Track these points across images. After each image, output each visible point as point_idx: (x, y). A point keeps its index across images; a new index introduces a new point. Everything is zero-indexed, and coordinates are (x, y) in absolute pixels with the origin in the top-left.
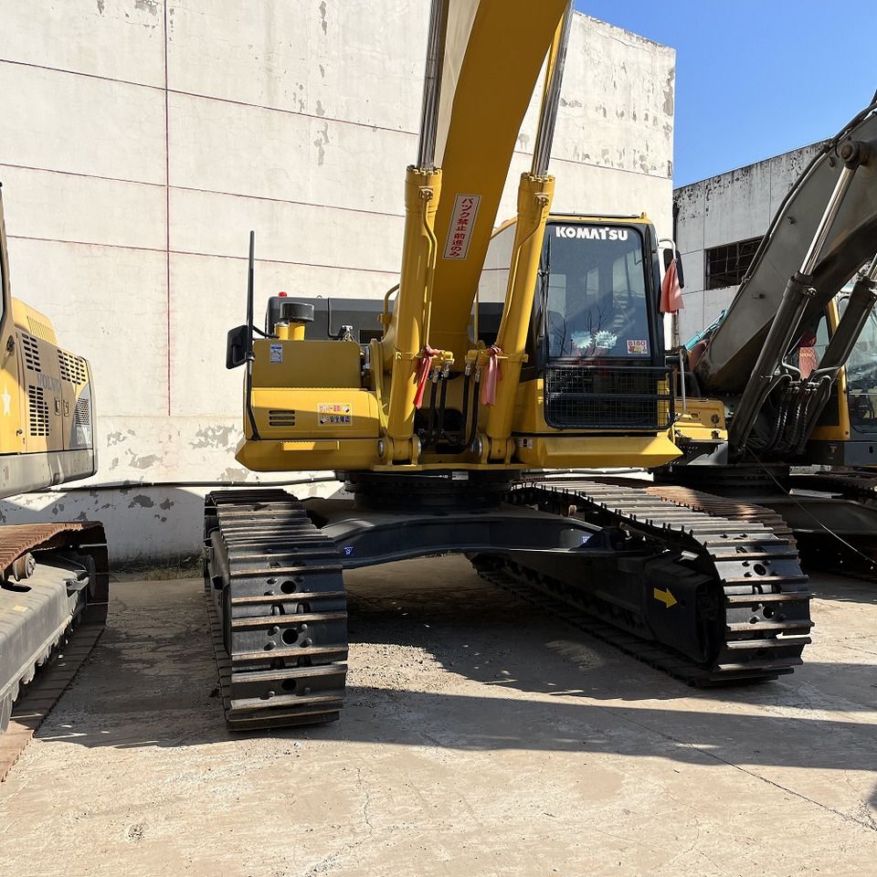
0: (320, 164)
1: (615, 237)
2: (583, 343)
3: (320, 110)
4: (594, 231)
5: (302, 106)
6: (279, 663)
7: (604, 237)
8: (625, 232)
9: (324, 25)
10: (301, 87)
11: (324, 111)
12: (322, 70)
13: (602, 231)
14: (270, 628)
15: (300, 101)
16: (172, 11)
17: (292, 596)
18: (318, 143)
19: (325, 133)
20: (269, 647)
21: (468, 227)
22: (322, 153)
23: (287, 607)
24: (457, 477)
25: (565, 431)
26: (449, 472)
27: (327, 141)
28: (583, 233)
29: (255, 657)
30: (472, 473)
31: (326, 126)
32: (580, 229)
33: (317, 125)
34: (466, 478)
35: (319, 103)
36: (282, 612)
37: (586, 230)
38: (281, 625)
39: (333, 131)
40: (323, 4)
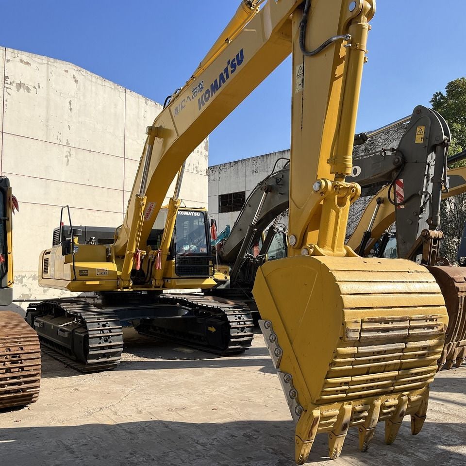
0: (67, 165)
1: (196, 215)
3: (68, 143)
5: (60, 141)
6: (103, 348)
7: (193, 215)
8: (199, 213)
9: (71, 109)
10: (60, 134)
11: (69, 144)
12: (69, 127)
14: (100, 338)
15: (60, 139)
16: (6, 100)
17: (106, 328)
18: (66, 157)
19: (69, 153)
20: (100, 343)
21: (151, 211)
22: (68, 161)
23: (105, 331)
24: (143, 293)
25: (182, 277)
26: (141, 291)
27: (70, 156)
28: (186, 213)
29: (96, 346)
30: (148, 291)
31: (70, 149)
32: (185, 212)
33: (66, 149)
34: (146, 293)
35: (67, 140)
36: (103, 333)
38: (103, 336)
39: (73, 152)
40: (71, 101)
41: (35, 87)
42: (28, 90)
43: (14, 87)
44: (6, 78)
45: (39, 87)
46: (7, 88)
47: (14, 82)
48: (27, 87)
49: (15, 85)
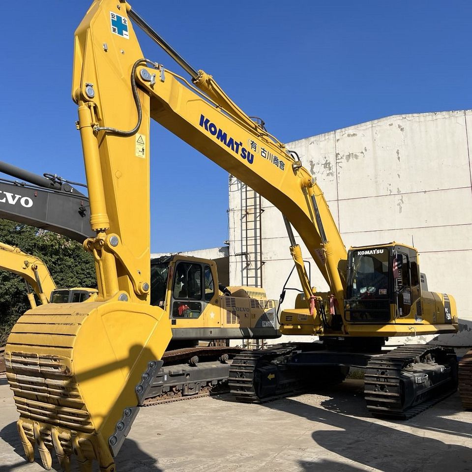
0: (400, 212)
1: (379, 252)
3: (399, 191)
4: (371, 251)
5: (391, 191)
7: (374, 253)
8: (383, 250)
9: (399, 158)
10: (390, 185)
12: (399, 176)
13: (374, 251)
15: (390, 190)
16: (339, 173)
18: (399, 204)
19: (402, 200)
22: (401, 208)
24: (340, 339)
25: (356, 323)
27: (403, 202)
28: (367, 253)
30: (345, 337)
31: (402, 197)
32: (366, 251)
33: (399, 197)
34: (343, 339)
35: (398, 189)
37: (368, 251)
39: (405, 198)
40: (398, 150)
41: (362, 153)
42: (356, 157)
43: (344, 160)
44: (337, 155)
45: (366, 150)
46: (339, 163)
47: (343, 156)
48: (356, 155)
49: (344, 158)
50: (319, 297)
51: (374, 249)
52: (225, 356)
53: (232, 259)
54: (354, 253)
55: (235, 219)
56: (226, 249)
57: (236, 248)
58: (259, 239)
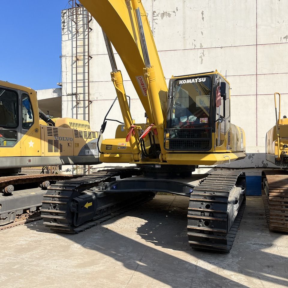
0: (202, 63)
1: (201, 81)
2: (184, 120)
3: (201, 46)
4: (193, 80)
6: (51, 213)
7: (196, 81)
8: (205, 78)
9: (203, 18)
10: (195, 40)
11: (203, 46)
12: (202, 33)
13: (196, 80)
15: (194, 45)
16: (155, 28)
17: (56, 196)
18: (201, 57)
19: (203, 53)
20: (49, 209)
22: (202, 60)
23: (55, 199)
24: (157, 167)
26: (154, 165)
27: (204, 56)
28: (189, 81)
30: (162, 165)
31: (204, 51)
32: (188, 80)
33: (201, 51)
34: (160, 167)
35: (201, 44)
37: (190, 80)
39: (206, 52)
40: (203, 11)
41: (174, 12)
42: (169, 15)
43: (159, 17)
44: (154, 12)
45: (177, 10)
46: (155, 19)
47: (159, 14)
48: (169, 14)
49: (160, 15)
50: (139, 126)
51: (196, 77)
52: (47, 183)
53: (64, 98)
54: (175, 82)
55: (66, 63)
56: (59, 90)
57: (67, 89)
58: (87, 82)
